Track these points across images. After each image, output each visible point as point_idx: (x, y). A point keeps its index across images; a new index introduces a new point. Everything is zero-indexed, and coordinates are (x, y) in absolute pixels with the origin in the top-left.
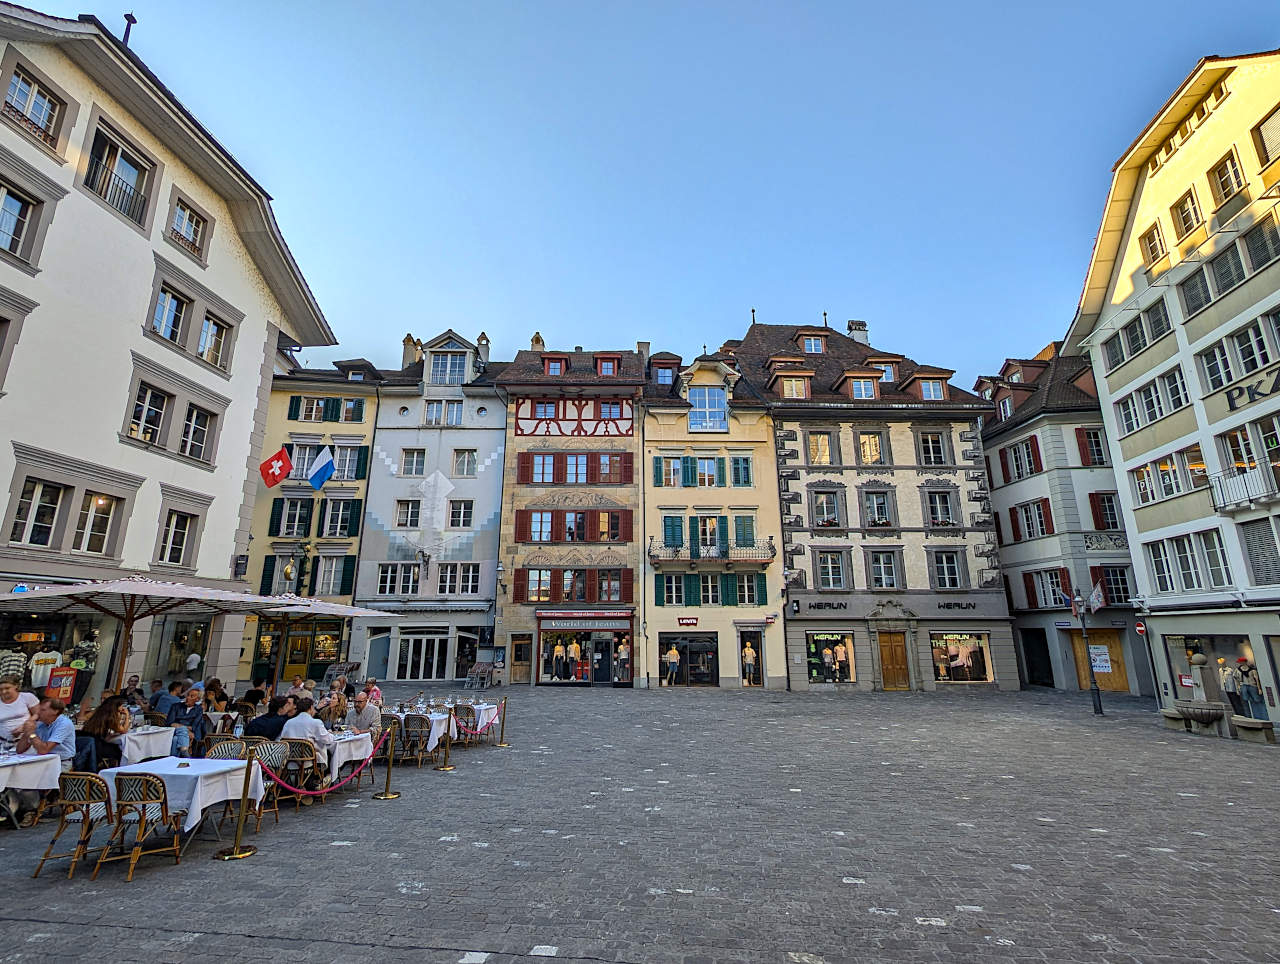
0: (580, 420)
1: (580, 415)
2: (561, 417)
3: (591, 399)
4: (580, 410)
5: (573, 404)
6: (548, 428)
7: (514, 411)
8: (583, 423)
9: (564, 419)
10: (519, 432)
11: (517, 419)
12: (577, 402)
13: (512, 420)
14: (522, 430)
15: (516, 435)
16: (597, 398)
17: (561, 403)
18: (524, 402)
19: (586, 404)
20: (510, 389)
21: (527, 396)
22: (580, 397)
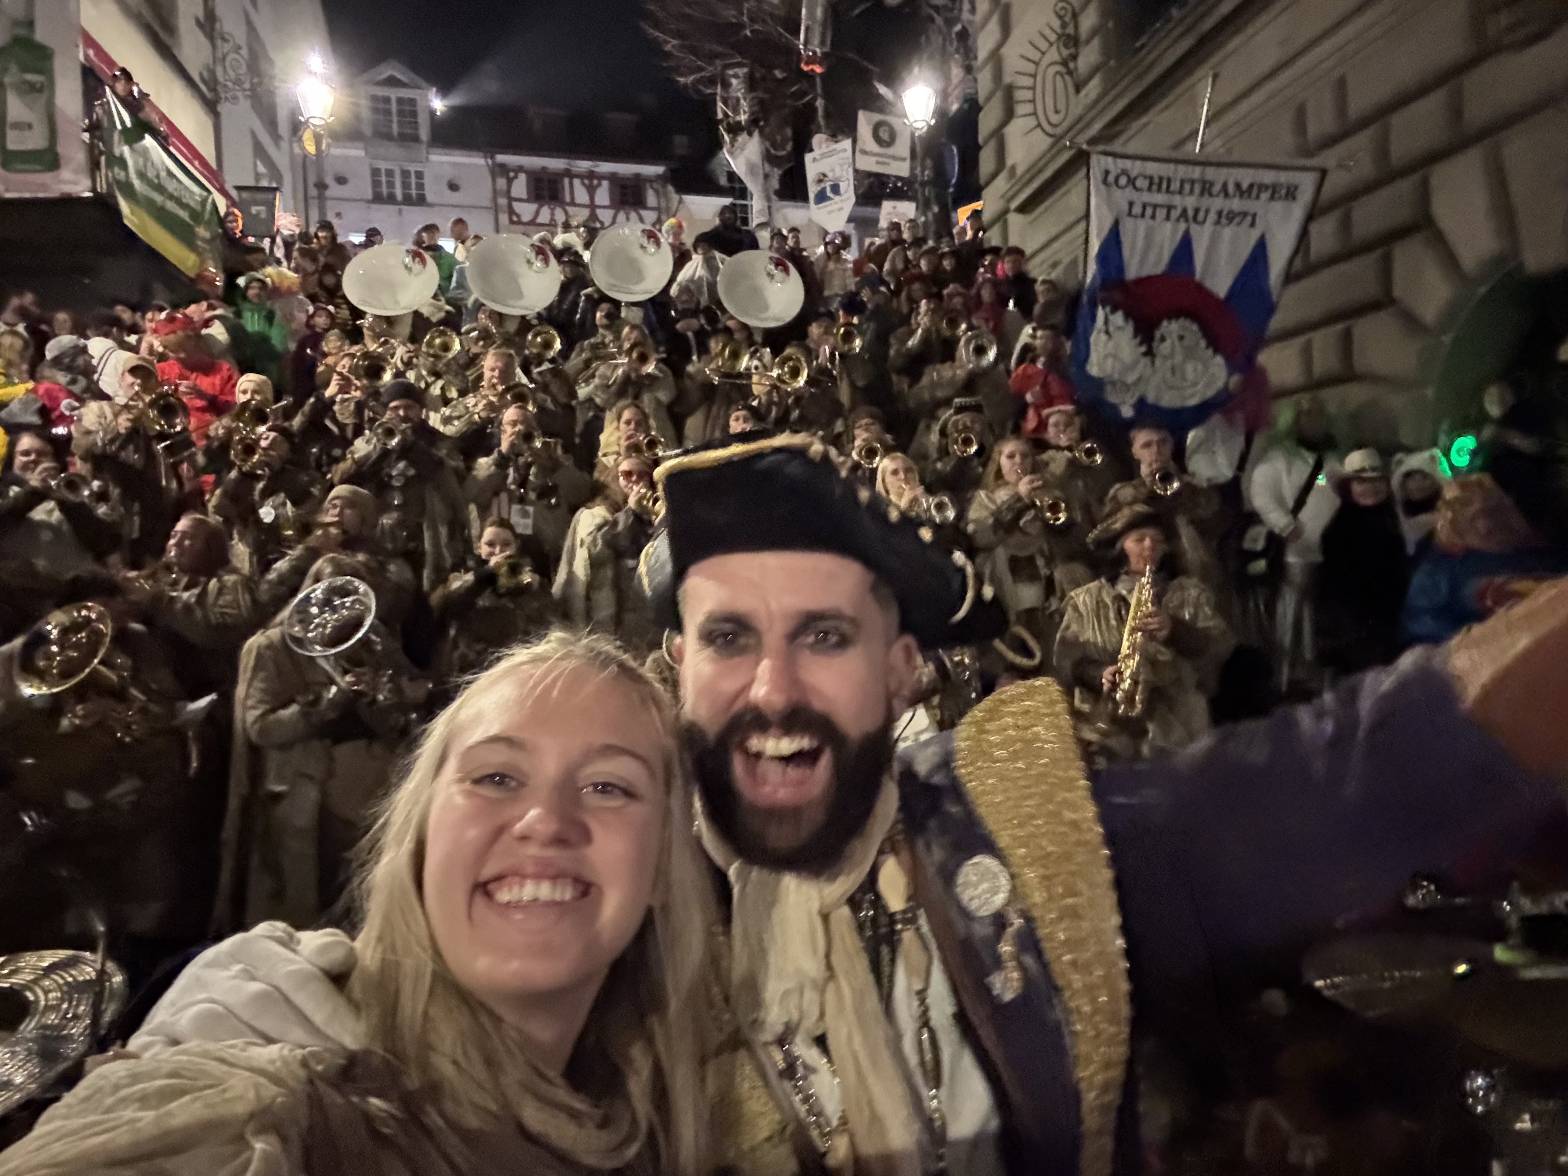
0: (592, 206)
1: (592, 198)
2: (568, 199)
3: (605, 178)
4: (591, 191)
5: (583, 184)
6: (552, 214)
7: (505, 187)
8: (598, 210)
9: (573, 203)
10: (515, 218)
11: (510, 199)
12: (586, 181)
13: (502, 201)
14: (518, 216)
15: (512, 222)
16: (613, 178)
17: (566, 181)
18: (516, 177)
19: (599, 185)
20: (501, 158)
21: (520, 169)
22: (591, 175)
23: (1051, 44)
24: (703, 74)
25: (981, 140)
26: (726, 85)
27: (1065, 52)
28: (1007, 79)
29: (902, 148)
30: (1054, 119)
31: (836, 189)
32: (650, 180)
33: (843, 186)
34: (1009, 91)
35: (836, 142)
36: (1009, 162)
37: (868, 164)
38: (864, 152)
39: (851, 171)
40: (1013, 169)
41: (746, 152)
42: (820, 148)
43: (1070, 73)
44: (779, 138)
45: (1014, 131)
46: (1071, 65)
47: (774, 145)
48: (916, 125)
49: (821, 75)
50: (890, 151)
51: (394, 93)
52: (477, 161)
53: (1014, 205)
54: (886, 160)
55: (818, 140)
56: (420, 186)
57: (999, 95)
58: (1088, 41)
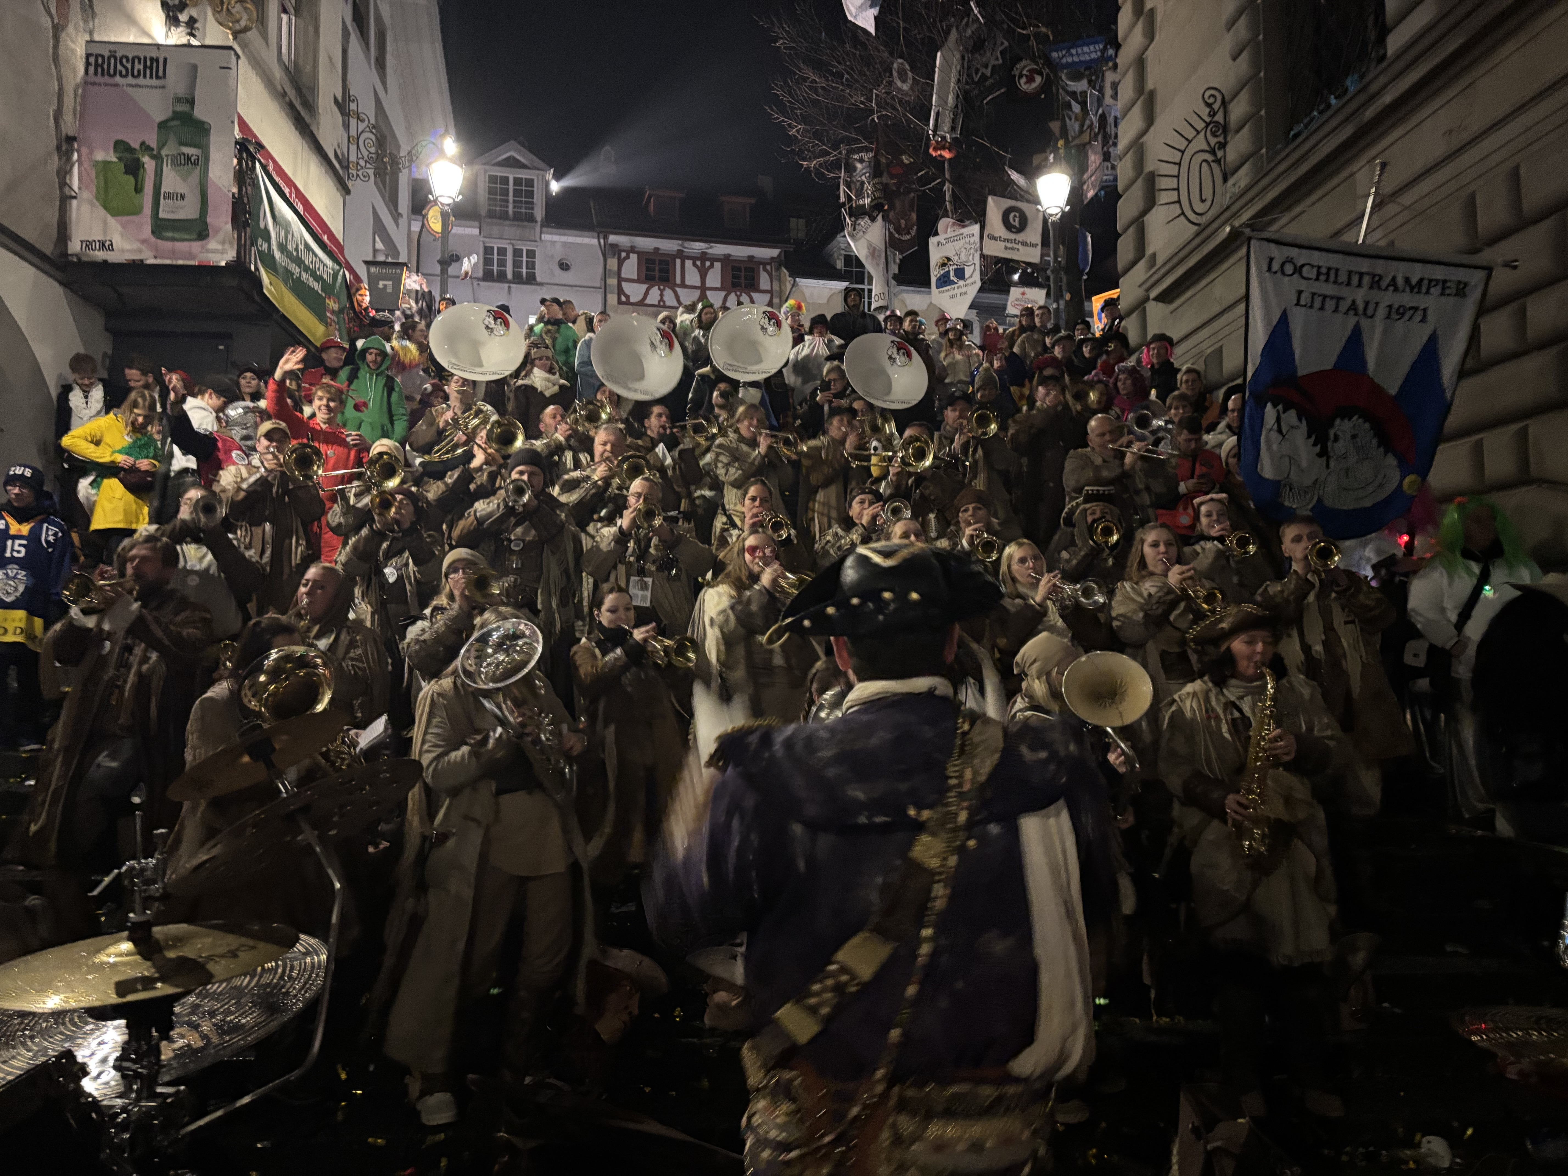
1: (703, 280)
2: (678, 281)
3: (718, 260)
4: (703, 272)
5: (694, 265)
6: (662, 295)
7: (616, 268)
8: (708, 293)
9: (683, 285)
10: (623, 299)
11: (620, 280)
12: (698, 263)
13: (613, 281)
14: (627, 297)
15: (620, 302)
16: (726, 260)
17: (678, 261)
18: (628, 257)
19: (712, 266)
20: (613, 239)
21: (632, 249)
22: (704, 257)
23: (1198, 132)
24: (827, 158)
25: (1119, 227)
26: (850, 169)
27: (1213, 141)
28: (1149, 167)
29: (1034, 234)
30: (1199, 207)
31: (960, 274)
32: (763, 263)
33: (968, 271)
34: (1152, 178)
35: (964, 226)
36: (1149, 251)
37: (995, 249)
38: (993, 238)
39: (977, 256)
40: (1154, 256)
41: (867, 236)
42: (946, 232)
43: (1218, 161)
44: (903, 222)
45: (1157, 219)
46: (1220, 154)
47: (898, 230)
48: (1049, 211)
49: (950, 159)
50: (1020, 237)
51: (512, 174)
52: (589, 241)
53: (1153, 294)
54: (1016, 246)
55: (944, 224)
56: (531, 265)
57: (1140, 182)
58: (1238, 131)
